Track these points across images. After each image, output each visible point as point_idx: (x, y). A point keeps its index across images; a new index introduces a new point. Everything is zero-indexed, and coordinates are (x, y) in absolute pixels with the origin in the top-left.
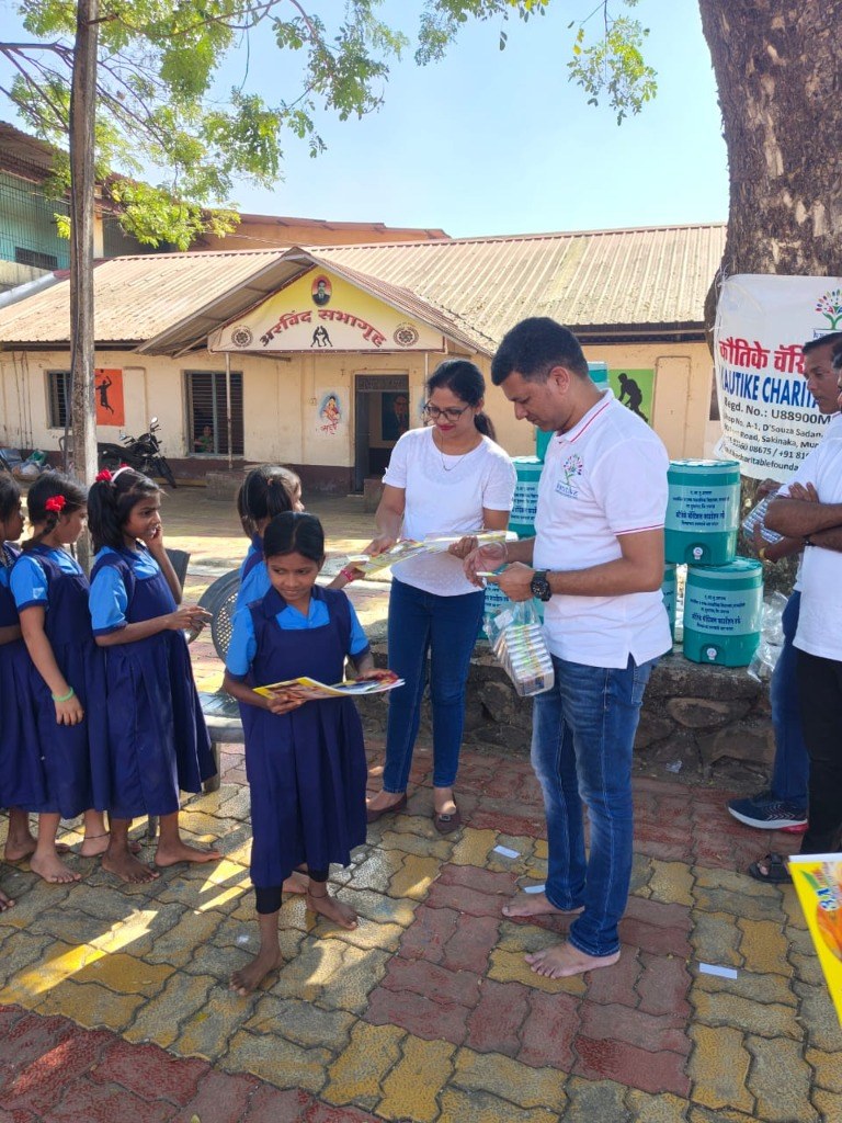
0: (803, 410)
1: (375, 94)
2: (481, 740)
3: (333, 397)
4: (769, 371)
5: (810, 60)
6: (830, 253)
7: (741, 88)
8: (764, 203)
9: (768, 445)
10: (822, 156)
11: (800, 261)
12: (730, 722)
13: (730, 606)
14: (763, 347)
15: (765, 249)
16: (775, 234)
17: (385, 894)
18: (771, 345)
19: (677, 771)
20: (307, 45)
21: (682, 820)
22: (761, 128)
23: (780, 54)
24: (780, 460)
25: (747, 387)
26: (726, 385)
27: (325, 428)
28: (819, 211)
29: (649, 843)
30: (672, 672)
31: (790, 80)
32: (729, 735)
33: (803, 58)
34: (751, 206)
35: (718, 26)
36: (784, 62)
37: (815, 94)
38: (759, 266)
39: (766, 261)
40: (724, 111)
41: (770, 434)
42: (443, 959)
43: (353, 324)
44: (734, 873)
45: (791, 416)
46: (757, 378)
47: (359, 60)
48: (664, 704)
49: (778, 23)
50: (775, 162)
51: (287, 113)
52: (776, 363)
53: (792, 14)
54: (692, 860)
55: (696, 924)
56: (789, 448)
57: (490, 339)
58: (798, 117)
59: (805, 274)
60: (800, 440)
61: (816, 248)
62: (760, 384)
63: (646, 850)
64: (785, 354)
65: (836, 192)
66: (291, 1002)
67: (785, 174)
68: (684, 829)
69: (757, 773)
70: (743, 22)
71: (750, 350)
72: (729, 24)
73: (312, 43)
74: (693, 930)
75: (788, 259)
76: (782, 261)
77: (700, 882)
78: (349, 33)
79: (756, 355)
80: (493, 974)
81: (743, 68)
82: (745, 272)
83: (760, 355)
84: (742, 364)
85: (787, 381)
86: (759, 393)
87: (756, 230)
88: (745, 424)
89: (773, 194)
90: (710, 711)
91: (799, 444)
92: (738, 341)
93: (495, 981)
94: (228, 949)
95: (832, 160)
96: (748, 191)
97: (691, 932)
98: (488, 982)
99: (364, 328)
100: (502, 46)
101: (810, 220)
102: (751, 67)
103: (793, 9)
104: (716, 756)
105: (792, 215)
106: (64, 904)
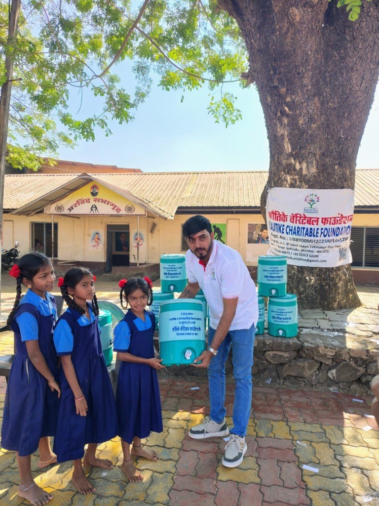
0: (301, 237)
1: (131, 115)
2: (188, 374)
3: (97, 233)
4: (288, 223)
5: (300, 113)
6: (309, 181)
7: (275, 121)
8: (284, 162)
9: (289, 251)
10: (305, 146)
11: (298, 183)
12: (290, 361)
13: (286, 312)
14: (286, 214)
15: (285, 178)
16: (288, 173)
17: (164, 447)
18: (288, 213)
19: (270, 383)
20: (106, 95)
21: (277, 403)
22: (283, 135)
23: (289, 110)
24: (293, 256)
25: (280, 229)
26: (272, 228)
27: (94, 246)
28: (304, 165)
29: (267, 414)
30: (266, 341)
31: (293, 119)
32: (290, 366)
33: (298, 112)
34: (279, 163)
35: (266, 99)
36: (291, 113)
37: (302, 124)
38: (282, 184)
39: (285, 183)
40: (268, 129)
41: (289, 246)
42: (196, 474)
43: (108, 204)
44: (304, 423)
45: (297, 240)
46: (284, 226)
47: (126, 102)
48: (264, 355)
49: (288, 99)
50: (288, 147)
51: (96, 120)
52: (291, 220)
53: (293, 97)
54: (286, 420)
55: (295, 446)
56: (297, 252)
57: (164, 211)
58: (296, 132)
59: (300, 188)
60: (300, 249)
61: (304, 179)
62: (285, 228)
63: (267, 417)
64: (294, 217)
65: (310, 159)
66: (134, 502)
67: (292, 152)
68: (279, 407)
69: (301, 381)
70: (276, 98)
71: (280, 215)
72: (270, 98)
73: (107, 95)
74: (295, 449)
75: (293, 182)
76: (291, 183)
77: (292, 429)
78: (122, 92)
79: (283, 217)
80: (220, 478)
81: (276, 114)
82: (277, 187)
83: (284, 217)
84: (278, 220)
85: (295, 227)
86: (285, 231)
87: (281, 172)
88: (280, 243)
89: (287, 159)
90: (282, 356)
91: (300, 250)
92: (276, 212)
93: (221, 481)
94: (99, 480)
95: (309, 148)
96: (278, 158)
97: (295, 451)
98: (219, 482)
99: (112, 205)
100: (182, 101)
101: (301, 169)
102: (279, 114)
103: (293, 95)
104: (285, 375)
105: (294, 166)
106: (13, 466)
